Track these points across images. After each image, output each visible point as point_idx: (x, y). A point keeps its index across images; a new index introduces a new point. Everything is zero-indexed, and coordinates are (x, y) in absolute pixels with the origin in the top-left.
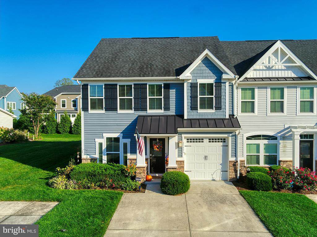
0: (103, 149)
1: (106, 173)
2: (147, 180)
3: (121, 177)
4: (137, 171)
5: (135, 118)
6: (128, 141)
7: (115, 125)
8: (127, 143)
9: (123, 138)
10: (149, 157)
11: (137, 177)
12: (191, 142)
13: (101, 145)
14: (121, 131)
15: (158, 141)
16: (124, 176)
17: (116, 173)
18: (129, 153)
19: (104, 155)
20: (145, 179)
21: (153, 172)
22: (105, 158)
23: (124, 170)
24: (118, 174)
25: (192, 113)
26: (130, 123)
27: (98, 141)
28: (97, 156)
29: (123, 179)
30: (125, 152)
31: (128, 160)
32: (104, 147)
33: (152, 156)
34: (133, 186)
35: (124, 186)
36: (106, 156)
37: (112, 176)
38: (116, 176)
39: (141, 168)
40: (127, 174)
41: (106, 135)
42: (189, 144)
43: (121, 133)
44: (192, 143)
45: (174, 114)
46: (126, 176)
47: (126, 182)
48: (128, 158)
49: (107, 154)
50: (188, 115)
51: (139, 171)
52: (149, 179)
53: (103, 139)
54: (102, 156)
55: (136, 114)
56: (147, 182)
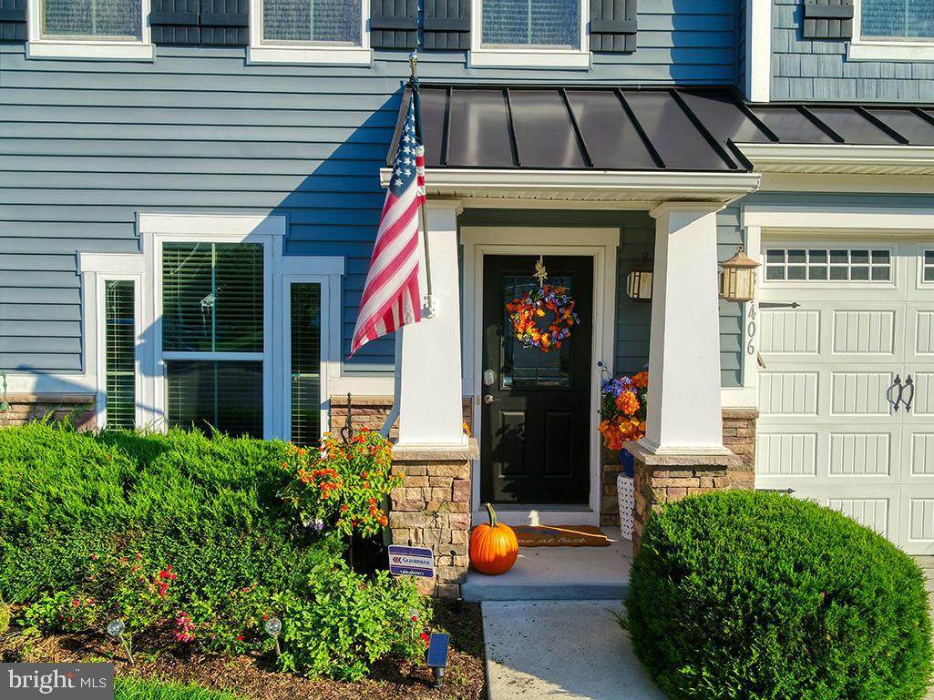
0: (140, 326)
1: (127, 510)
2: (477, 568)
3: (256, 547)
4: (398, 493)
5: (377, 104)
6: (326, 271)
7: (234, 150)
8: (318, 285)
9: (292, 246)
10: (479, 393)
11: (400, 538)
12: (797, 274)
13: (122, 297)
14: (277, 200)
15: (541, 273)
16: (286, 534)
17: (216, 508)
18: (330, 359)
19: (151, 372)
20: (463, 560)
21: (508, 496)
22: (152, 392)
23: (286, 479)
24: (229, 522)
25: (809, 65)
26: (344, 136)
27: (101, 268)
28: (95, 377)
29: (284, 560)
30: (306, 354)
31: (324, 414)
32: (149, 311)
33: (499, 381)
34: (374, 630)
35: (284, 630)
36: (161, 384)
37: (175, 533)
38: (217, 538)
39: (432, 469)
40: (313, 514)
41: (162, 228)
42: (787, 289)
43: (277, 211)
44: (808, 283)
45: (663, 76)
46: (309, 538)
47: (306, 594)
48: (323, 399)
49: (173, 369)
50: (778, 76)
51: (414, 494)
52: (498, 558)
53: (138, 257)
54: (129, 383)
55: (385, 69)
56: (479, 582)
